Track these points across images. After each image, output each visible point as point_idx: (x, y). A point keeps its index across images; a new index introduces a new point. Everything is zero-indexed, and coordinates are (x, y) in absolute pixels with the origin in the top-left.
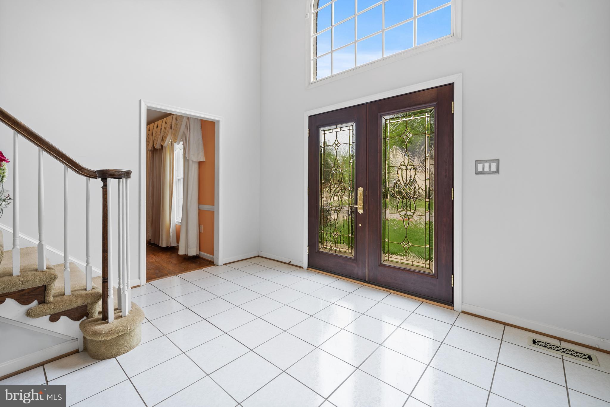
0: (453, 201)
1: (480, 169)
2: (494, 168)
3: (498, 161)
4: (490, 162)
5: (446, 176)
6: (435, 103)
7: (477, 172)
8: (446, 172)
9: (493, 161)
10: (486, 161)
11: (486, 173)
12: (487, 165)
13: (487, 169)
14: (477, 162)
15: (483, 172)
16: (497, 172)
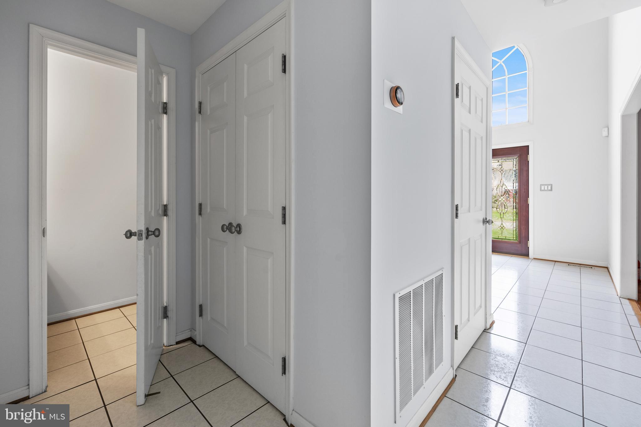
0: (529, 204)
1: (543, 189)
2: (549, 188)
3: (552, 185)
4: (548, 185)
5: (524, 192)
6: (518, 155)
7: (541, 190)
8: (525, 190)
9: (549, 185)
10: (546, 185)
11: (546, 190)
12: (546, 187)
13: (546, 189)
14: (541, 185)
15: (544, 190)
16: (551, 190)
